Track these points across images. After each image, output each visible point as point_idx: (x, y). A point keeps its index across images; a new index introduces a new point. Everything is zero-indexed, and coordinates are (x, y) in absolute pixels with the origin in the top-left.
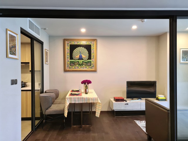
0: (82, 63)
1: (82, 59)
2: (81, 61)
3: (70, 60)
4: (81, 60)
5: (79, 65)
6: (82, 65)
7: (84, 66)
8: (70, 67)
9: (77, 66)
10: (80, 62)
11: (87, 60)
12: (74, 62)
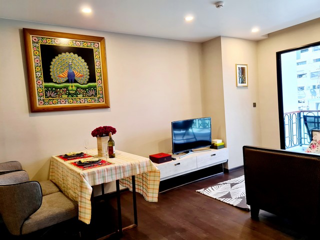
0: (76, 91)
2: (72, 86)
3: (44, 84)
4: (72, 82)
5: (69, 94)
6: (76, 94)
7: (80, 96)
8: (47, 100)
9: (65, 96)
10: (70, 88)
11: (86, 83)
12: (56, 88)
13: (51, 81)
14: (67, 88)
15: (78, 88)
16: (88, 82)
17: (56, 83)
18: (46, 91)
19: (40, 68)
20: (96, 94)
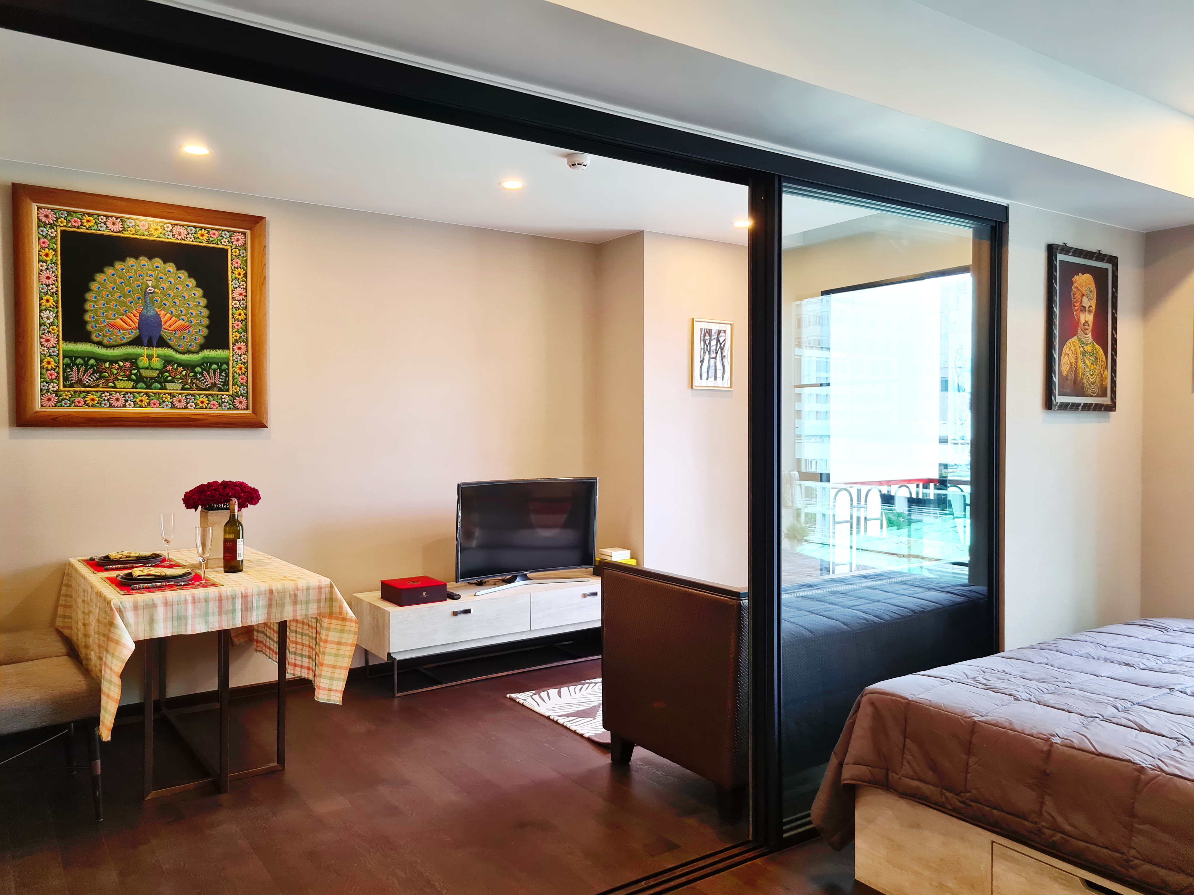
0: (162, 372)
1: (162, 343)
3: (64, 346)
4: (150, 345)
5: (140, 379)
6: (161, 380)
7: (174, 387)
8: (67, 393)
9: (124, 385)
10: (143, 362)
11: (195, 348)
12: (100, 360)
13: (86, 338)
14: (133, 360)
15: (168, 361)
16: (203, 347)
17: (99, 344)
18: (67, 366)
19: (56, 300)
20: (226, 383)
